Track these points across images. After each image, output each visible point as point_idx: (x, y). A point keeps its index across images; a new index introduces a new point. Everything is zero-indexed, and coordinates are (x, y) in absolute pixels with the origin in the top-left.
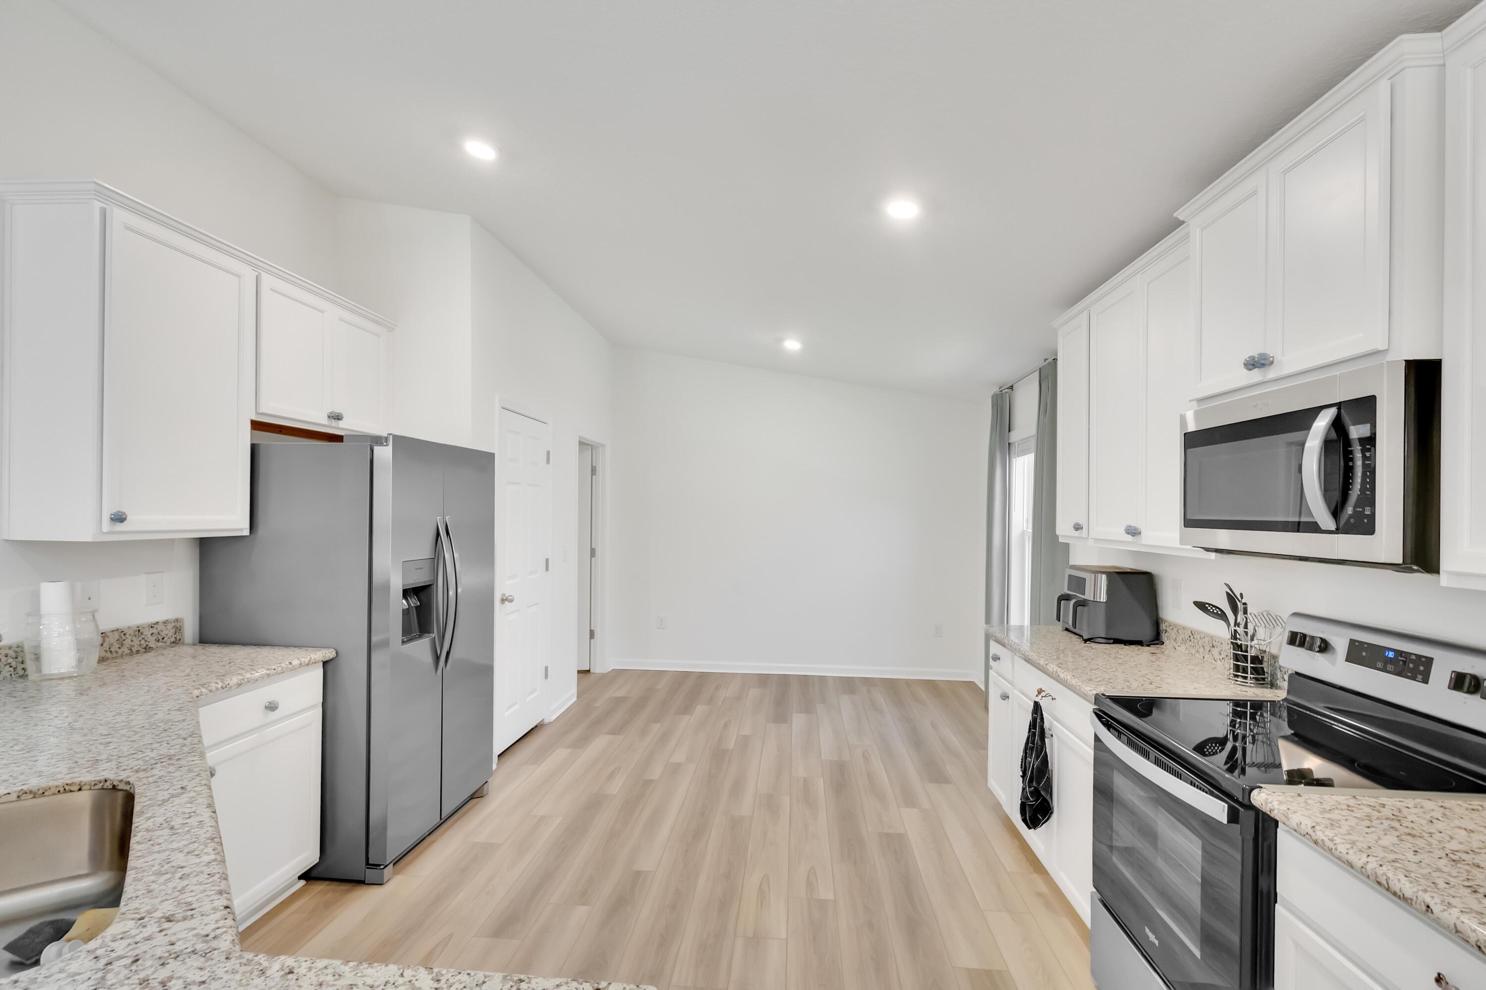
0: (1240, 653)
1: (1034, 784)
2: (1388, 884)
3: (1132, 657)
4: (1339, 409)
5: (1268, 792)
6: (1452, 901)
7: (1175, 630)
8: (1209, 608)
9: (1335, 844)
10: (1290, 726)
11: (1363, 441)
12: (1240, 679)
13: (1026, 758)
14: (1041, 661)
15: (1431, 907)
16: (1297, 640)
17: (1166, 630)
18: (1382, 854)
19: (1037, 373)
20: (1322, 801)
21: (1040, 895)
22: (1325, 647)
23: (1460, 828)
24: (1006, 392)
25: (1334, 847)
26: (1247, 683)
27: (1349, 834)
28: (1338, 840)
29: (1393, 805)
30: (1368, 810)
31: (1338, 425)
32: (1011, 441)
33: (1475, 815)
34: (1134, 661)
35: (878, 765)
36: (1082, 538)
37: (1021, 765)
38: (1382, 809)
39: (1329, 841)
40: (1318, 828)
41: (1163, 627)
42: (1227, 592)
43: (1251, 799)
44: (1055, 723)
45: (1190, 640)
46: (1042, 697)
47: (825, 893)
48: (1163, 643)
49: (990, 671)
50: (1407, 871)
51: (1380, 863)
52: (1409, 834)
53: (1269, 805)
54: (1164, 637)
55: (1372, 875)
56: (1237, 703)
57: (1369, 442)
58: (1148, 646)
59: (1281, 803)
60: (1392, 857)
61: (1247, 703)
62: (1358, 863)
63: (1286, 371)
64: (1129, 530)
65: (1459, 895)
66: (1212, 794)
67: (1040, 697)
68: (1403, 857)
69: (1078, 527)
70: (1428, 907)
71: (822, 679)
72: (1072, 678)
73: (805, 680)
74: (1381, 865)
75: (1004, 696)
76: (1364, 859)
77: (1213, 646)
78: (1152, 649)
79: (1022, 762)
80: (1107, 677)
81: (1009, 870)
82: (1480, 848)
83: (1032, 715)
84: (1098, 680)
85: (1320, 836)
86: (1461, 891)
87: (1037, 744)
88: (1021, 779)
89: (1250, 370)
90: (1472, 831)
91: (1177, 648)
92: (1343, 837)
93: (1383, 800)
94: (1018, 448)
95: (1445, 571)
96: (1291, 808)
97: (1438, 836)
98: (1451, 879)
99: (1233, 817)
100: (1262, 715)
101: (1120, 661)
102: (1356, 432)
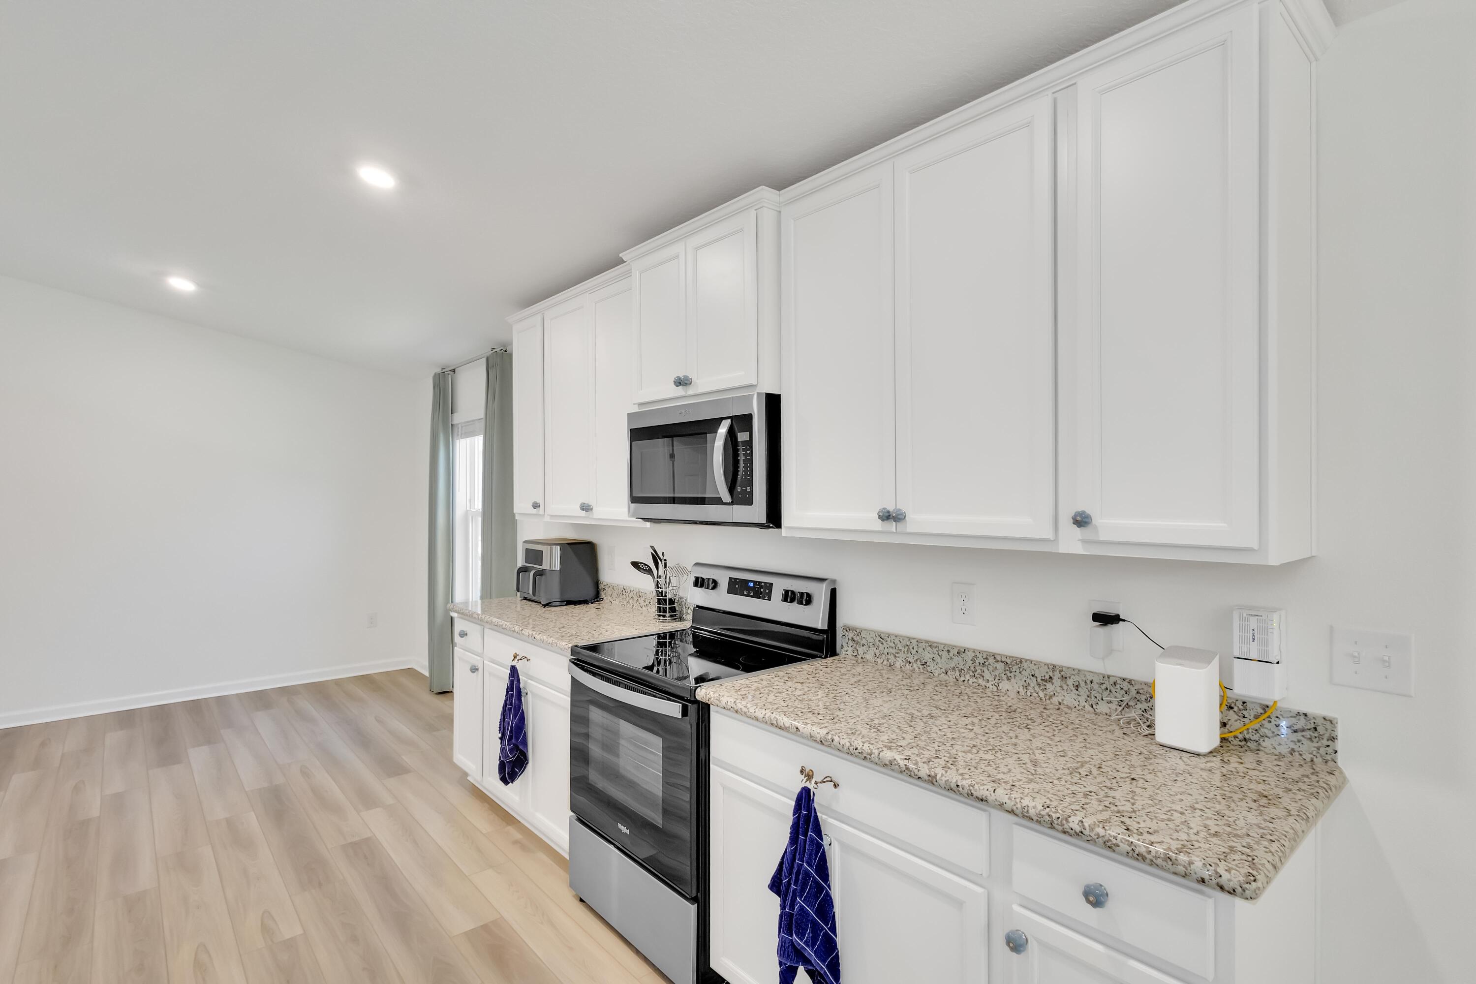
0: (661, 598)
1: (513, 741)
2: (777, 722)
3: (584, 614)
4: (732, 420)
5: (706, 688)
6: (806, 721)
7: (611, 588)
8: (641, 566)
9: (748, 708)
10: (694, 647)
11: (744, 443)
12: (661, 618)
13: (504, 719)
14: (516, 628)
15: (799, 728)
16: (699, 582)
17: (604, 589)
18: (771, 707)
19: (484, 360)
20: (733, 685)
21: (516, 842)
22: (715, 584)
23: (797, 682)
24: (449, 374)
25: (747, 711)
26: (667, 620)
27: (753, 700)
28: (749, 705)
29: (766, 679)
30: (756, 684)
31: (731, 433)
32: (455, 422)
33: (801, 674)
34: (587, 617)
35: (323, 778)
36: (540, 515)
37: (500, 728)
38: (762, 682)
39: (745, 708)
40: (737, 702)
41: (601, 586)
42: (652, 553)
43: (696, 696)
44: (529, 681)
45: (623, 594)
46: (518, 660)
47: (288, 929)
48: (603, 599)
49: (455, 648)
50: (784, 712)
51: (772, 712)
52: (778, 692)
53: (708, 696)
54: (602, 594)
55: (769, 720)
56: (660, 636)
57: (749, 443)
58: (592, 603)
59: (714, 693)
60: (775, 707)
61: (667, 635)
62: (760, 716)
63: (700, 391)
64: (583, 507)
65: (808, 717)
66: (669, 700)
67: (516, 660)
68: (780, 706)
69: (536, 506)
70: (797, 728)
71: (221, 701)
72: (548, 638)
73: (195, 707)
74: (772, 713)
75: (474, 669)
76: (764, 712)
77: (640, 597)
78: (595, 605)
79: (500, 725)
80: (574, 632)
81: (484, 831)
82: (809, 691)
83: (509, 678)
84: (568, 635)
85: (739, 706)
86: (808, 715)
87: (515, 704)
88: (500, 741)
89: (677, 386)
90: (803, 683)
91: (613, 602)
92: (751, 703)
93: (761, 677)
94: (461, 430)
95: (785, 527)
96: (721, 694)
97: (790, 689)
98: (803, 710)
99: (685, 712)
100: (675, 643)
101: (578, 618)
102: (742, 437)
